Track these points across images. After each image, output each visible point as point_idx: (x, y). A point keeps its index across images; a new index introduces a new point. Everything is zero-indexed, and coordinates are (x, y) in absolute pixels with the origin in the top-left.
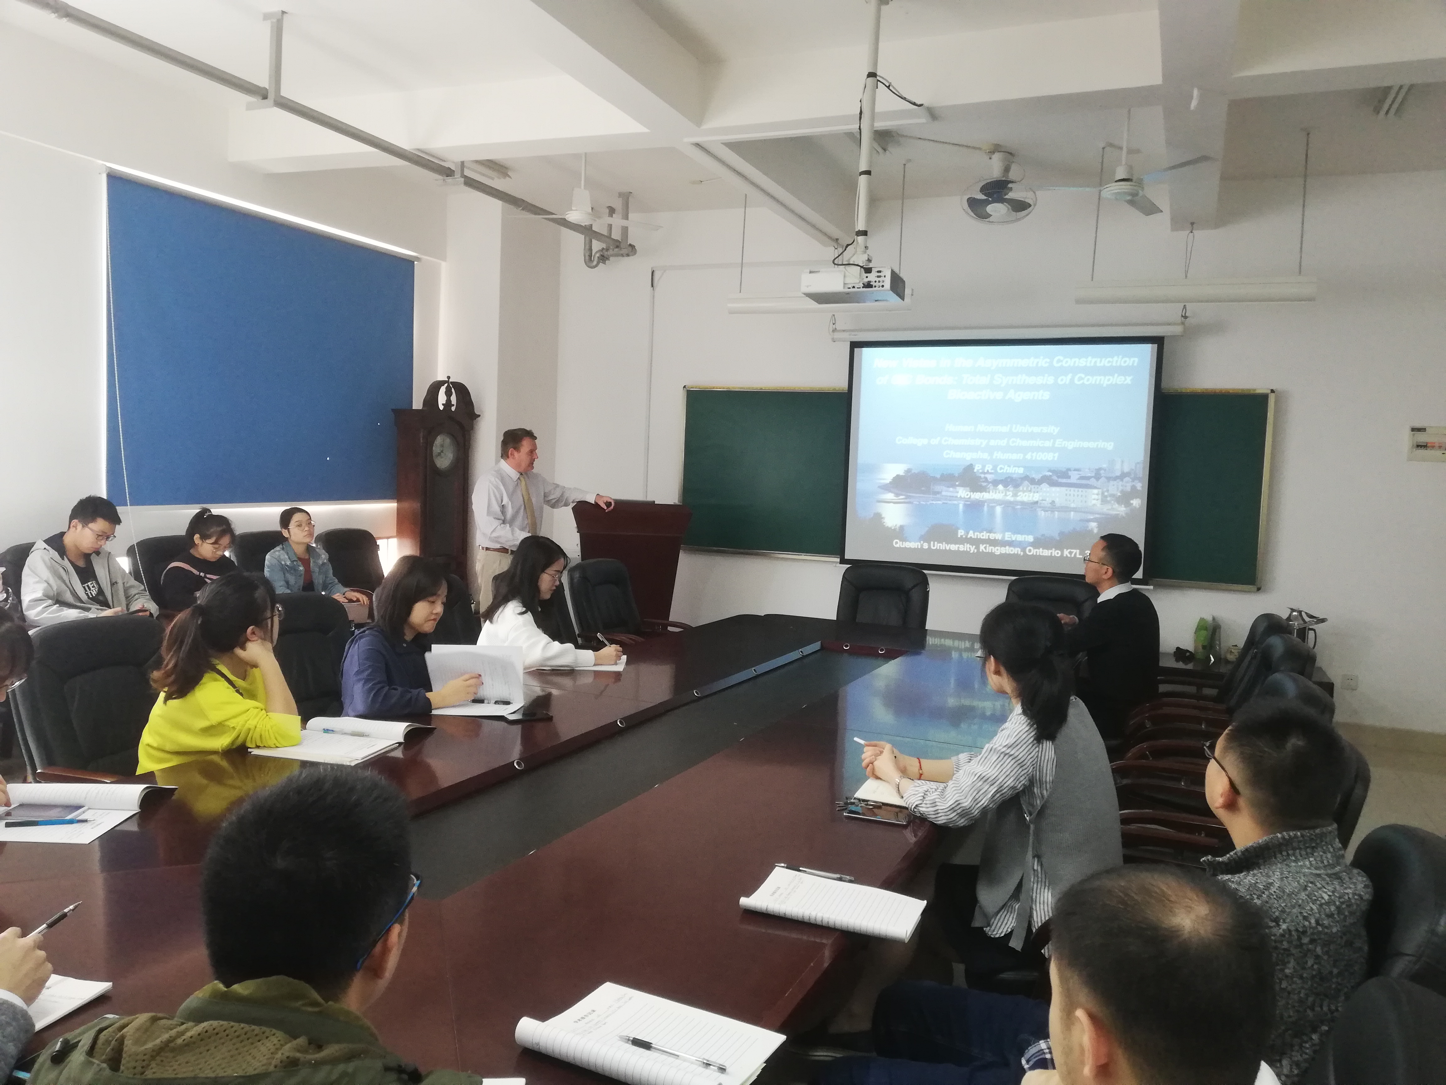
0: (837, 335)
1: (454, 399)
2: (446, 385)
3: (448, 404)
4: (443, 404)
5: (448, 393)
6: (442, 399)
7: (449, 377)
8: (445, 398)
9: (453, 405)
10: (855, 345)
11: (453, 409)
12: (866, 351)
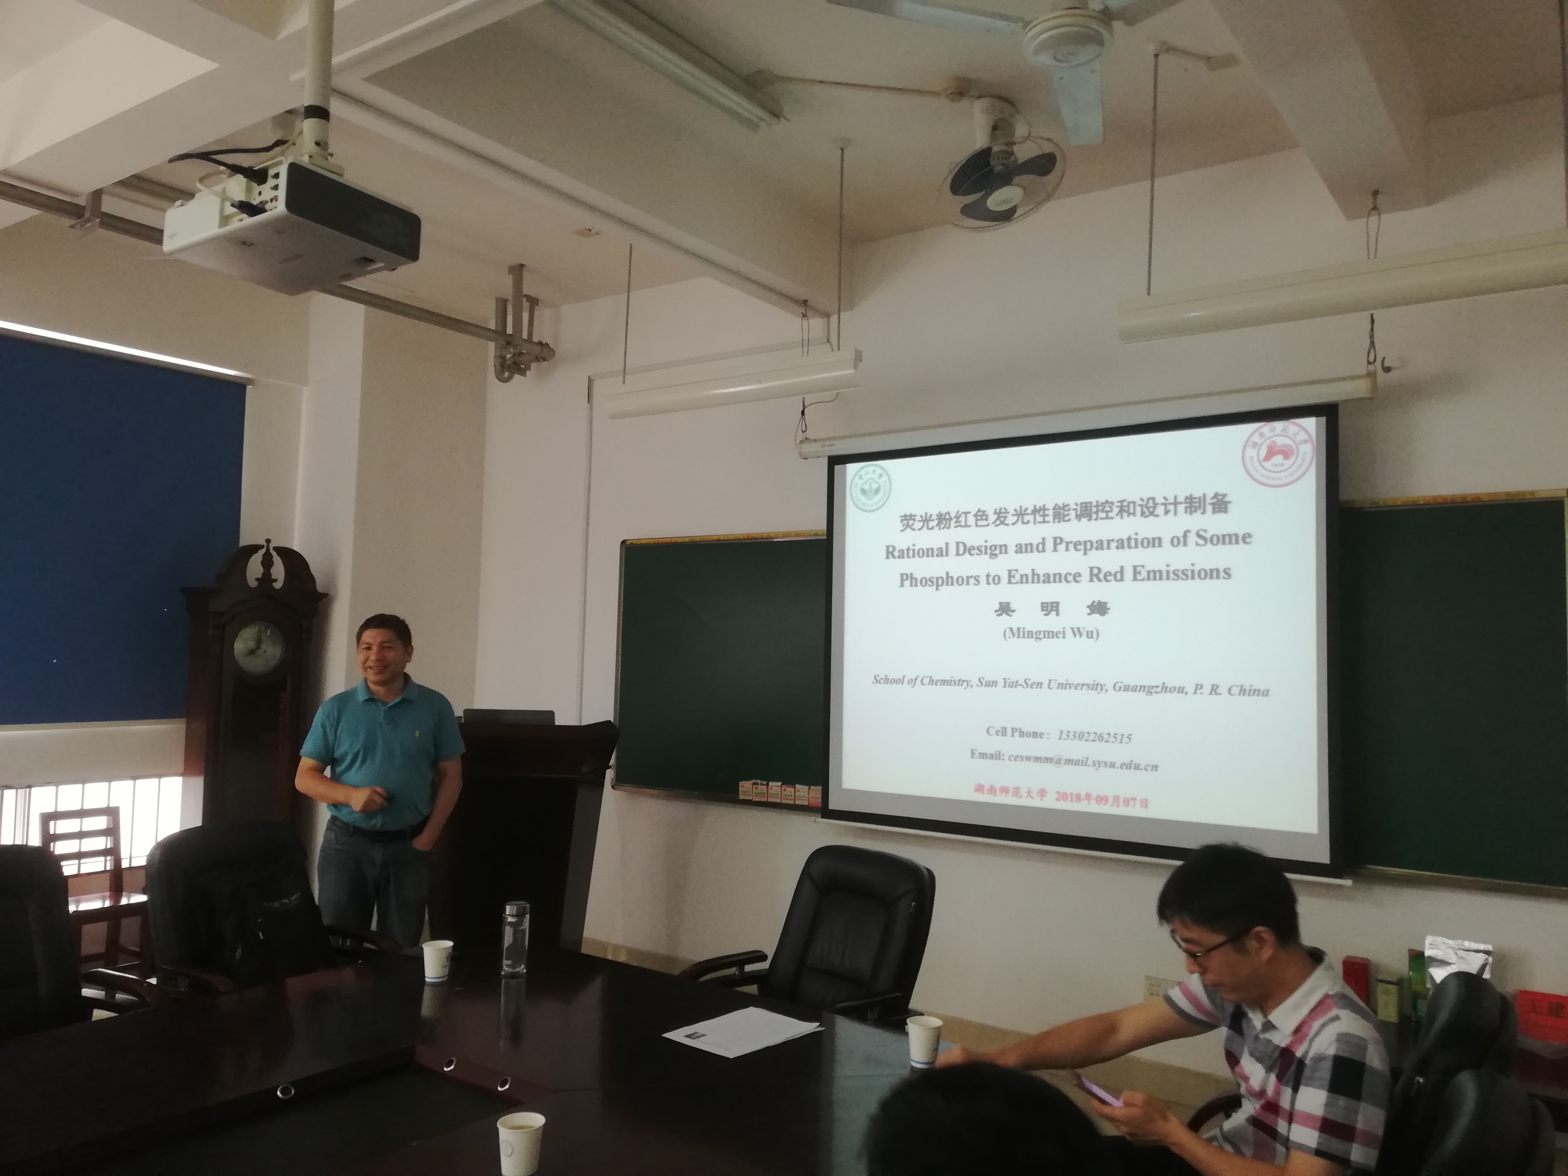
0: (807, 448)
1: (279, 571)
2: (262, 552)
3: (266, 579)
4: (257, 579)
5: (267, 562)
6: (254, 568)
7: (268, 541)
8: (261, 570)
9: (276, 580)
10: (836, 461)
11: (278, 585)
12: (852, 468)
